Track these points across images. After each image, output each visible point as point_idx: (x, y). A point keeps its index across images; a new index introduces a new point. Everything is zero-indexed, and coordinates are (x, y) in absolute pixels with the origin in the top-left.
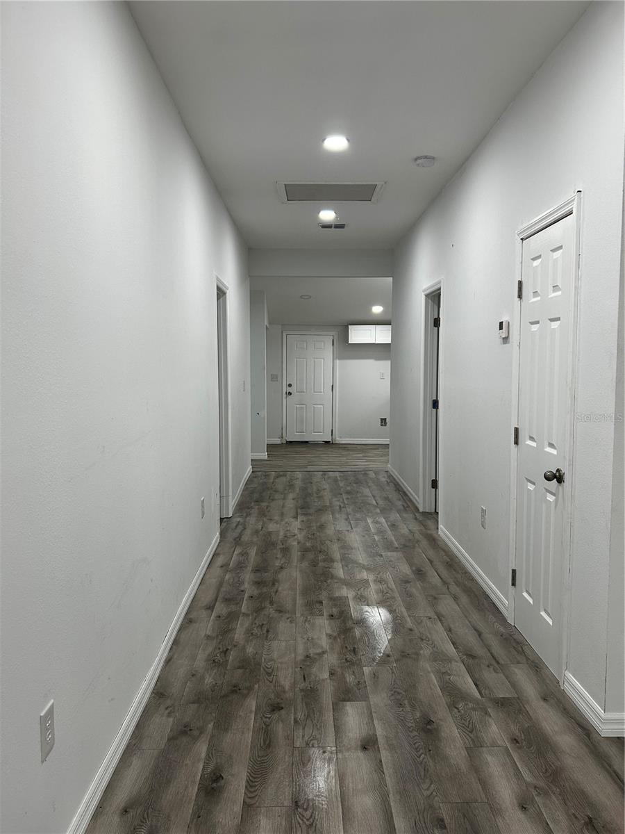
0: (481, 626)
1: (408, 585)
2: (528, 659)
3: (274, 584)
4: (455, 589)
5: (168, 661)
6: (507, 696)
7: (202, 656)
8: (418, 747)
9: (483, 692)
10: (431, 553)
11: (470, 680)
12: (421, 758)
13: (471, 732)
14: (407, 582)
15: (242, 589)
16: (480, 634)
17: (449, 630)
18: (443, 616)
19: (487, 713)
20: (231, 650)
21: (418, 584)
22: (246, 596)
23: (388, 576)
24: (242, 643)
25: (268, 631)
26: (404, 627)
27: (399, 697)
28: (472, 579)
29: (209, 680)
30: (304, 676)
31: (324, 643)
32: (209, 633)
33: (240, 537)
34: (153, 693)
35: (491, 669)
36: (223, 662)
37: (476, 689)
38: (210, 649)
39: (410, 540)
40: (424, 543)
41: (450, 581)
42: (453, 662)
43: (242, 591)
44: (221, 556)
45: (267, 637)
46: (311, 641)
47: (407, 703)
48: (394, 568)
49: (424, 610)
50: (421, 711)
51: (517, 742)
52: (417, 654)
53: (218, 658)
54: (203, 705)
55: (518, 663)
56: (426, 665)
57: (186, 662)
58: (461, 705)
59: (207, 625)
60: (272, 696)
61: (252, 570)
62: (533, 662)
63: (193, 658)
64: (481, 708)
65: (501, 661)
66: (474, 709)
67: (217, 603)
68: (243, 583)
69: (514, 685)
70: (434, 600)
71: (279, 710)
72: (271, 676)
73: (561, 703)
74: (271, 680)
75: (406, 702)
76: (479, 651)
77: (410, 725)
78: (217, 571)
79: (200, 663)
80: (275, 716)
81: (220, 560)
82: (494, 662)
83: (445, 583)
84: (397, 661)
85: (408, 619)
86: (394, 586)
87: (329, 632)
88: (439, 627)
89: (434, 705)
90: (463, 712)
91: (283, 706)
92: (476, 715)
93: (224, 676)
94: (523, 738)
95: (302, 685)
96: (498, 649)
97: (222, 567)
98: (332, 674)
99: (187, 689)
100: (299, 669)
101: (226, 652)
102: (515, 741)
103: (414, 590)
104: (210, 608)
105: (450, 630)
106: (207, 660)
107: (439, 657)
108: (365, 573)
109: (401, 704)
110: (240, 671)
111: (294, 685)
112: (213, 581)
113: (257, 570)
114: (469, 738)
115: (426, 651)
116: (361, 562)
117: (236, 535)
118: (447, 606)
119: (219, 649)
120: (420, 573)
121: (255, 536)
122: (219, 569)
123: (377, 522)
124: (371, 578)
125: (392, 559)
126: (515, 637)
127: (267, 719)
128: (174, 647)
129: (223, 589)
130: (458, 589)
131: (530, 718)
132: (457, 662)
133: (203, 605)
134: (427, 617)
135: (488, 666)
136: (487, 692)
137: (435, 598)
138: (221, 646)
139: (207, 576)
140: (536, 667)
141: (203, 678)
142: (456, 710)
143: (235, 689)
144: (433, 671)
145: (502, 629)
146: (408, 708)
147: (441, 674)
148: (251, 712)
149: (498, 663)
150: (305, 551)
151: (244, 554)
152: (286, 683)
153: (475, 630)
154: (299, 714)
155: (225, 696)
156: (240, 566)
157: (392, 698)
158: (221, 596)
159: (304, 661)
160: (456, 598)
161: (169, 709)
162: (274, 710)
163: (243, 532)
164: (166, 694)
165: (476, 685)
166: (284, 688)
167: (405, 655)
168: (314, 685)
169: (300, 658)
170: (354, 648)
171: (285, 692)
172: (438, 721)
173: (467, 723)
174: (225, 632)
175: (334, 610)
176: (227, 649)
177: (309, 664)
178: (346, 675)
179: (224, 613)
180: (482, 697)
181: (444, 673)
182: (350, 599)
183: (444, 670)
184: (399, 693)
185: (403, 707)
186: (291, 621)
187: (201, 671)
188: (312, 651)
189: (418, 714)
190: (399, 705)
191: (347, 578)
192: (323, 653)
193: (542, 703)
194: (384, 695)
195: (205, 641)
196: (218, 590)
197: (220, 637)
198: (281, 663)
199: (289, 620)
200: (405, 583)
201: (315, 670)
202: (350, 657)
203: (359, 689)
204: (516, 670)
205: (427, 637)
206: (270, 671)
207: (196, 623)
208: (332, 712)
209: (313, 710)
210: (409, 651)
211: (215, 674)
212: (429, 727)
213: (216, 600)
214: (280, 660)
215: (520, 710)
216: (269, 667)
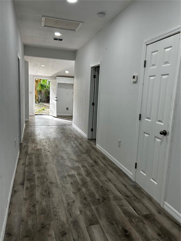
0: (124, 182)
1: (94, 167)
2: (146, 195)
3: (45, 171)
4: (110, 168)
5: (9, 214)
6: (147, 213)
7: (24, 210)
10: (96, 154)
11: (131, 208)
13: (143, 233)
14: (93, 166)
16: (126, 186)
17: (115, 185)
18: (111, 180)
19: (144, 223)
21: (97, 167)
22: (36, 177)
23: (86, 164)
24: (40, 200)
25: (49, 193)
26: (99, 186)
27: (110, 220)
28: (113, 164)
29: (30, 222)
30: (70, 215)
31: (72, 196)
32: (25, 197)
33: (27, 151)
34: (5, 234)
36: (34, 211)
37: (135, 212)
38: (27, 206)
39: (88, 150)
40: (93, 150)
41: (107, 165)
42: (122, 200)
43: (34, 175)
44: (21, 160)
45: (49, 196)
46: (67, 196)
47: (114, 223)
48: (86, 161)
49: (103, 178)
50: (121, 226)
51: (160, 236)
52: (108, 198)
53: (32, 209)
54: (31, 238)
55: (143, 197)
56: (114, 203)
57: (17, 214)
58: (133, 220)
59: (23, 194)
60: (60, 227)
61: (35, 165)
62: (148, 196)
63: (20, 211)
64: (141, 220)
65: (138, 197)
66: (139, 222)
67: (25, 182)
68: (33, 171)
69: (147, 208)
70: (105, 173)
71: (65, 235)
72: (56, 216)
73: (165, 214)
74: (57, 219)
75: (114, 222)
76: (129, 194)
77: (120, 234)
78: (22, 167)
79: (24, 213)
80: (64, 239)
81: (22, 162)
82: (136, 199)
83: (105, 166)
84: (103, 201)
85: (99, 182)
86: (89, 168)
87: (73, 191)
88: (111, 184)
89: (124, 222)
90: (135, 223)
91: (66, 232)
92: (141, 224)
93: (37, 220)
94: (161, 233)
95: (71, 219)
96: (135, 193)
97: (23, 164)
98: (81, 212)
99: (21, 229)
100: (67, 211)
101: (34, 206)
102: (159, 235)
103: (96, 169)
104: (23, 184)
106: (27, 211)
107: (116, 198)
108: (77, 164)
109: (112, 224)
110: (43, 215)
111: (67, 220)
112: (21, 171)
113: (37, 165)
114: (143, 236)
115: (111, 196)
116: (74, 159)
117: (25, 150)
118: (110, 175)
119: (31, 204)
120: (96, 162)
121: (33, 151)
122: (22, 165)
123: (75, 143)
124: (80, 166)
125: (85, 157)
126: (137, 186)
128: (10, 206)
129: (26, 175)
131: (159, 223)
132: (124, 200)
133: (20, 182)
134: (105, 180)
135: (135, 200)
136: (140, 213)
138: (31, 203)
139: (18, 169)
140: (150, 199)
141: (27, 222)
142: (132, 223)
143: (43, 226)
144: (117, 205)
145: (132, 183)
146: (116, 226)
147: (121, 206)
148: (53, 238)
150: (53, 156)
151: (30, 158)
152: (63, 219)
153: (124, 185)
154: (74, 236)
155: (39, 231)
156: (30, 164)
157: (108, 221)
158: (26, 178)
160: (111, 172)
162: (63, 235)
163: (28, 149)
164: (12, 234)
165: (135, 210)
166: (64, 222)
167: (104, 199)
168: (75, 218)
169: (66, 205)
170: (85, 198)
171: (65, 224)
172: (129, 230)
173: (139, 229)
174: (31, 195)
175: (72, 181)
176: (35, 204)
177: (70, 208)
178: (87, 211)
179: (29, 185)
180: (139, 215)
181: (121, 205)
182: (76, 174)
183: (121, 204)
184: (109, 218)
185: (113, 225)
186: (57, 187)
187: (26, 218)
188: (69, 201)
189: (120, 228)
190: (111, 224)
191: (72, 166)
192: (74, 201)
193: (159, 215)
194: (104, 220)
195: (24, 201)
196: (24, 176)
197: (30, 198)
198: (59, 208)
199: (56, 187)
200: (92, 167)
201: (73, 210)
202: (85, 202)
203: (94, 218)
204: (144, 201)
205: (109, 189)
206: (55, 213)
207: (18, 192)
208: (87, 232)
209: (80, 233)
210: (106, 197)
211: (32, 218)
212: (127, 234)
213: (24, 180)
214: (58, 207)
215: (154, 220)
216: (54, 211)
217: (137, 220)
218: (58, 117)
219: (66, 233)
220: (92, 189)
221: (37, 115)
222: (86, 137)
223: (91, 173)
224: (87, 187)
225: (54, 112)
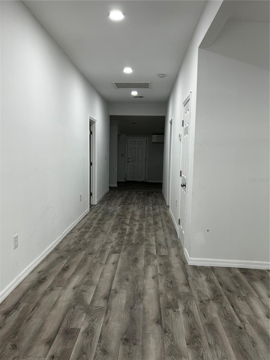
0: (168, 238)
3: (103, 224)
6: (165, 255)
7: (72, 241)
10: (163, 218)
11: (155, 251)
13: (148, 262)
15: (92, 225)
18: (156, 235)
19: (156, 258)
20: (82, 240)
22: (93, 227)
24: (87, 238)
26: (142, 237)
29: (72, 247)
30: (103, 247)
31: (113, 239)
32: (77, 236)
33: (97, 211)
34: (54, 249)
35: (164, 248)
36: (78, 243)
37: (156, 253)
38: (75, 240)
41: (165, 226)
42: (153, 246)
46: (109, 239)
50: (136, 257)
51: (161, 265)
52: (142, 244)
54: (68, 252)
55: (174, 247)
56: (143, 247)
57: (67, 243)
59: (77, 234)
60: (91, 251)
61: (97, 220)
63: (69, 241)
65: (169, 247)
68: (93, 223)
69: (169, 252)
72: (92, 247)
73: (181, 257)
76: (163, 244)
78: (85, 220)
79: (71, 243)
80: (90, 256)
81: (88, 217)
83: (163, 226)
84: (135, 245)
85: (144, 235)
87: (116, 237)
88: (153, 237)
90: (148, 257)
92: (153, 258)
93: (77, 246)
94: (164, 264)
96: (169, 244)
97: (87, 219)
99: (65, 249)
100: (102, 245)
103: (151, 228)
104: (79, 230)
105: (157, 238)
106: (74, 242)
107: (149, 245)
110: (83, 245)
111: (99, 249)
112: (83, 222)
113: (99, 220)
115: (145, 243)
127: (87, 256)
129: (86, 225)
130: (167, 228)
131: (169, 260)
133: (77, 229)
134: (151, 235)
136: (159, 254)
137: (157, 230)
138: (79, 239)
142: (146, 257)
143: (80, 249)
144: (145, 248)
147: (147, 249)
149: (167, 247)
151: (97, 215)
152: (96, 248)
153: (166, 239)
155: (76, 251)
156: (94, 219)
158: (84, 226)
160: (164, 230)
161: (58, 253)
167: (138, 244)
168: (105, 249)
169: (104, 243)
170: (122, 241)
171: (95, 250)
172: (139, 259)
174: (82, 236)
175: (121, 232)
177: (106, 244)
178: (116, 248)
179: (84, 231)
182: (128, 229)
184: (131, 252)
185: (130, 256)
187: (71, 245)
188: (108, 241)
192: (112, 242)
193: (175, 257)
195: (74, 238)
197: (80, 237)
198: (97, 244)
199: (104, 234)
201: (107, 246)
202: (120, 243)
203: (119, 251)
205: (148, 240)
206: (92, 245)
207: (73, 233)
210: (140, 243)
211: (75, 245)
213: (82, 227)
215: (167, 258)
217: (152, 256)
219: (93, 254)
220: (133, 238)
224: (130, 236)
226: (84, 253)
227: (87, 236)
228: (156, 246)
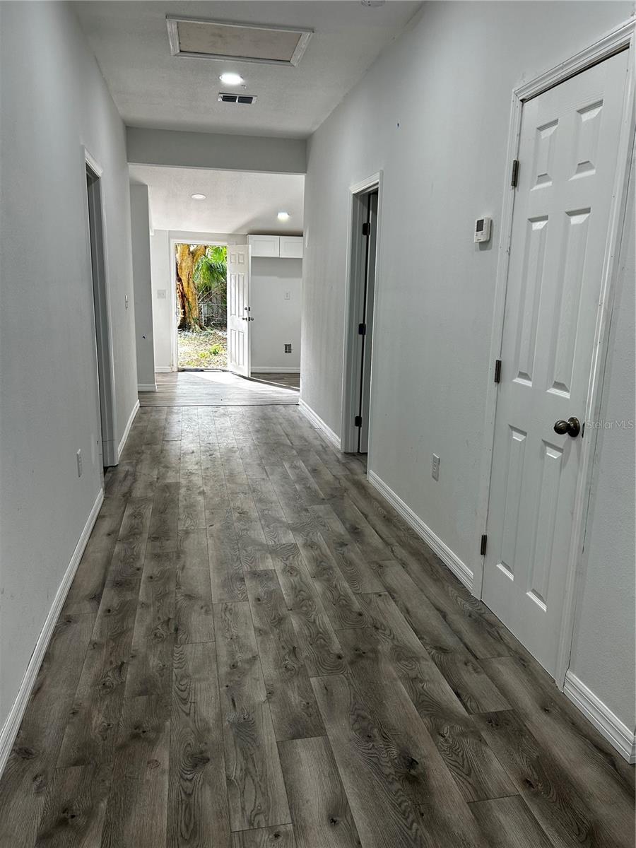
0: (442, 602)
1: (345, 549)
2: (509, 648)
3: (178, 557)
4: (402, 553)
5: (37, 691)
6: (501, 709)
7: (86, 679)
8: (405, 811)
9: (468, 704)
10: (363, 504)
11: (448, 687)
12: (414, 831)
13: (469, 775)
14: (343, 544)
15: (138, 565)
16: (444, 616)
17: (407, 612)
18: (395, 593)
19: (481, 739)
20: (128, 663)
21: (357, 547)
22: (144, 576)
23: (319, 538)
24: (143, 650)
25: (177, 630)
26: (351, 612)
27: (365, 724)
28: (418, 538)
29: (98, 719)
30: (233, 700)
31: (253, 640)
32: (95, 638)
33: (130, 492)
34: (13, 750)
35: (470, 668)
36: (117, 685)
37: (460, 703)
38: (97, 666)
39: (336, 488)
40: (354, 492)
41: (393, 540)
42: (421, 661)
43: (138, 569)
44: (107, 519)
45: (176, 639)
46: (234, 639)
47: (377, 735)
48: (324, 526)
49: (371, 585)
50: (398, 745)
51: (531, 786)
52: (375, 651)
53: (111, 679)
54: (90, 767)
55: (500, 655)
56: (389, 668)
57: (63, 691)
58: (446, 730)
59: (91, 627)
60: (191, 739)
61: (149, 538)
62: (516, 652)
63: (74, 681)
64: (472, 732)
65: (479, 655)
66: (463, 734)
67: (105, 590)
68: (137, 557)
69: (503, 691)
70: (379, 570)
71: (205, 763)
72: (185, 704)
73: (566, 713)
74: (188, 711)
75: (375, 731)
76: (449, 641)
77: (387, 771)
78: (103, 542)
79: (84, 689)
80: (199, 776)
81: (106, 526)
82: (471, 658)
83: (387, 543)
84: (352, 663)
85: (354, 598)
86: (328, 550)
87: (258, 624)
88: (393, 608)
89: (412, 734)
90: (450, 740)
91: (209, 755)
92: (468, 743)
93: (120, 711)
94: (537, 778)
95: (231, 716)
96: (471, 637)
97: (109, 535)
98: (270, 694)
99: (65, 740)
100: (225, 688)
101: (120, 668)
102: (527, 783)
103: (352, 555)
104: (96, 598)
105: (407, 610)
106: (95, 684)
107: (402, 654)
108: (291, 535)
109: (369, 737)
110: (143, 699)
111: (220, 716)
112: (98, 556)
113: (155, 538)
114: (468, 784)
115: (385, 647)
116: (284, 519)
117: (125, 489)
118: (397, 576)
119: (111, 663)
120: (355, 531)
121: (149, 490)
122: (105, 538)
123: (295, 467)
124: (300, 542)
125: (321, 514)
126: (487, 616)
127: (188, 783)
128: (45, 666)
129: (112, 568)
130: (403, 551)
131: (536, 742)
132: (426, 660)
133: (87, 593)
134: (376, 593)
135: (466, 664)
136: (474, 705)
137: (380, 566)
138: (112, 659)
139: (91, 549)
140: (523, 660)
141: (89, 716)
142: (440, 738)
143: (138, 734)
144: (399, 677)
145: (468, 607)
146: (380, 743)
147: (413, 681)
148: (163, 772)
149: (477, 658)
150: (213, 510)
151: (137, 515)
152: (208, 713)
153: (438, 609)
154: (232, 768)
155: (123, 747)
156: (134, 533)
157: (357, 726)
158: (109, 579)
159: (229, 674)
160: (404, 565)
161: (39, 779)
162: (196, 765)
163: (134, 484)
164: (34, 751)
165: (458, 695)
166: (207, 723)
167: (360, 655)
168: (248, 714)
169: (224, 669)
170: (294, 648)
171: (209, 730)
172: (423, 760)
173: (460, 760)
174: (118, 634)
175: (261, 591)
176: (123, 663)
177: (237, 679)
178: (290, 693)
179: (115, 603)
180: (470, 713)
181: (414, 679)
182: (279, 572)
183: (413, 674)
184: (364, 718)
185: (373, 741)
186: (206, 611)
187: (86, 704)
188: (239, 656)
189: (395, 752)
190: (367, 738)
191: (271, 543)
192: (254, 658)
193: (544, 717)
194: (345, 723)
195: (90, 653)
196: (106, 569)
197: (112, 644)
198: (199, 680)
199: (203, 610)
200: (341, 546)
201: (246, 689)
202: (290, 662)
203: (310, 716)
204: (500, 667)
205: (382, 624)
206: (185, 695)
207: (76, 622)
208: (278, 760)
209: (252, 758)
210: (364, 647)
211: (107, 707)
212: (413, 772)
213: (103, 585)
214: (197, 676)
215: (521, 731)
216: (183, 688)
217: (458, 728)
218: (255, 376)
219: (209, 760)
220: (323, 623)
221: (184, 370)
222: (340, 447)
223: (331, 568)
224: (307, 614)
225: (241, 362)
226: (163, 755)
227: (138, 635)
228: (433, 659)
